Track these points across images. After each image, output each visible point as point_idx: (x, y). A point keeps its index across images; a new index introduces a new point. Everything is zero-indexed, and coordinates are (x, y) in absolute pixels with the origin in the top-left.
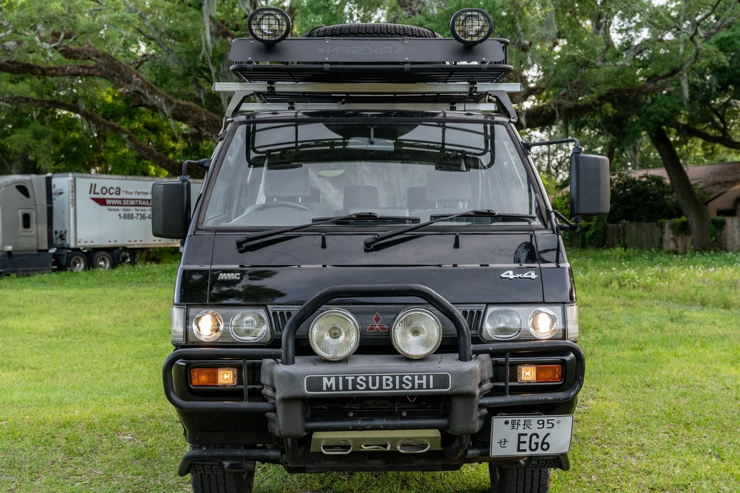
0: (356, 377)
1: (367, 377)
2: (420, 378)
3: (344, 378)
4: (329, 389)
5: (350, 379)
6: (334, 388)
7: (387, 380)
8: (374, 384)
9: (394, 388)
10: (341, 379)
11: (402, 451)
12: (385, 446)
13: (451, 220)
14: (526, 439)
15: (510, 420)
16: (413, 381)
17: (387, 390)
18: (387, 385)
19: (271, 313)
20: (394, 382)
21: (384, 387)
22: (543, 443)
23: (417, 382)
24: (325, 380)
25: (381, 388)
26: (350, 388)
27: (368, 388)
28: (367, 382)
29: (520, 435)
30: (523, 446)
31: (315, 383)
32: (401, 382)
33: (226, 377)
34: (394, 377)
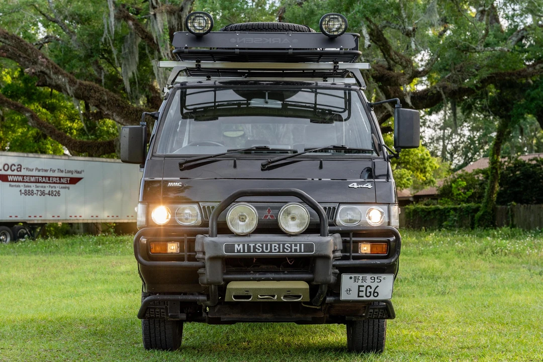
0: (256, 244)
1: (262, 245)
2: (296, 245)
3: (248, 244)
4: (239, 251)
5: (252, 245)
6: (242, 251)
7: (275, 246)
8: (267, 249)
9: (279, 252)
10: (246, 245)
11: (285, 300)
12: (274, 296)
13: (316, 152)
14: (363, 289)
15: (353, 276)
16: (291, 248)
17: (275, 253)
18: (275, 250)
19: (202, 207)
20: (279, 248)
21: (273, 251)
22: (374, 292)
23: (293, 248)
24: (236, 246)
25: (271, 251)
26: (252, 251)
27: (263, 251)
28: (262, 248)
29: (359, 286)
30: (361, 294)
31: (230, 248)
32: (284, 248)
33: (173, 248)
34: (279, 245)
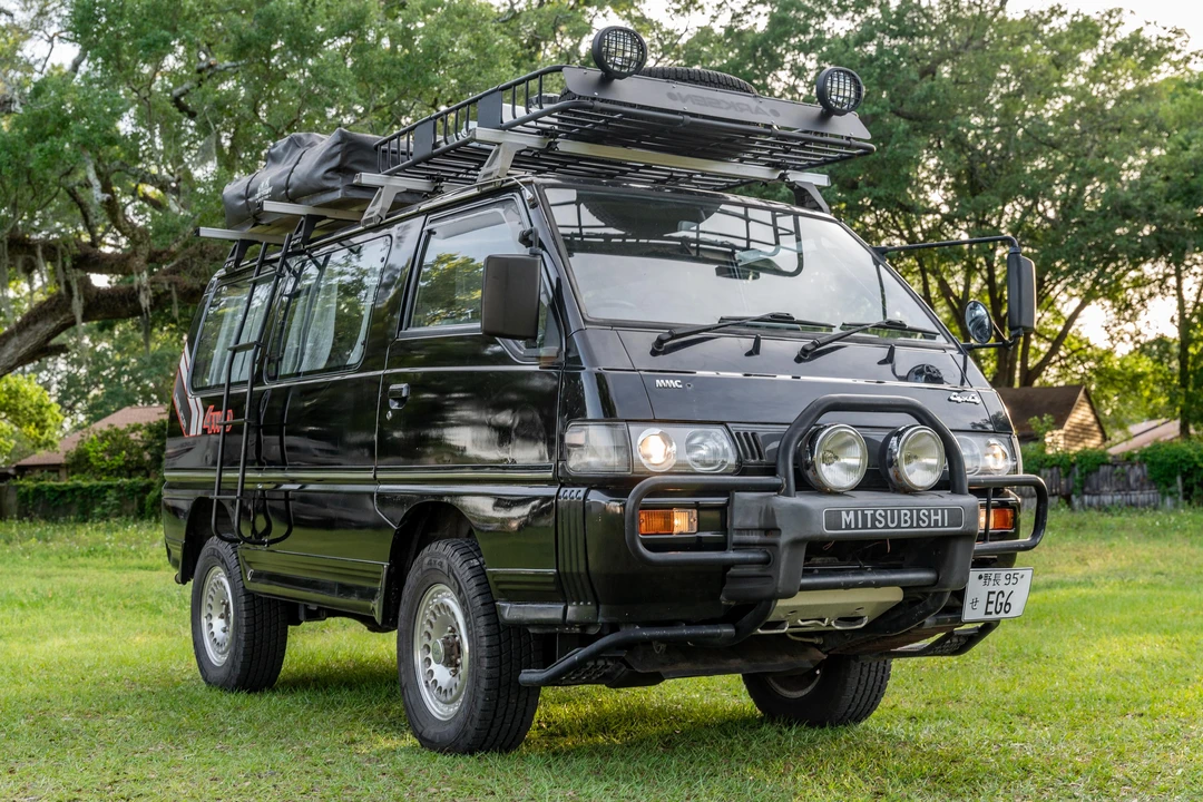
0: (875, 511)
1: (885, 511)
2: (936, 514)
3: (863, 511)
4: (848, 527)
5: (869, 513)
6: (853, 526)
7: (906, 515)
8: (893, 522)
9: (911, 526)
10: (860, 512)
11: (838, 628)
12: (823, 620)
14: (993, 598)
15: (983, 573)
16: (929, 517)
17: (905, 530)
18: (906, 522)
19: (734, 433)
20: (911, 518)
21: (903, 525)
23: (933, 518)
24: (844, 514)
25: (899, 526)
26: (869, 526)
27: (886, 526)
28: (885, 518)
29: (990, 593)
30: (991, 608)
31: (834, 519)
32: (919, 518)
33: (682, 523)
34: (911, 511)
